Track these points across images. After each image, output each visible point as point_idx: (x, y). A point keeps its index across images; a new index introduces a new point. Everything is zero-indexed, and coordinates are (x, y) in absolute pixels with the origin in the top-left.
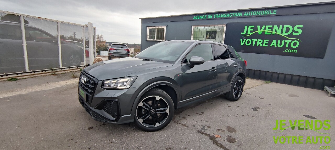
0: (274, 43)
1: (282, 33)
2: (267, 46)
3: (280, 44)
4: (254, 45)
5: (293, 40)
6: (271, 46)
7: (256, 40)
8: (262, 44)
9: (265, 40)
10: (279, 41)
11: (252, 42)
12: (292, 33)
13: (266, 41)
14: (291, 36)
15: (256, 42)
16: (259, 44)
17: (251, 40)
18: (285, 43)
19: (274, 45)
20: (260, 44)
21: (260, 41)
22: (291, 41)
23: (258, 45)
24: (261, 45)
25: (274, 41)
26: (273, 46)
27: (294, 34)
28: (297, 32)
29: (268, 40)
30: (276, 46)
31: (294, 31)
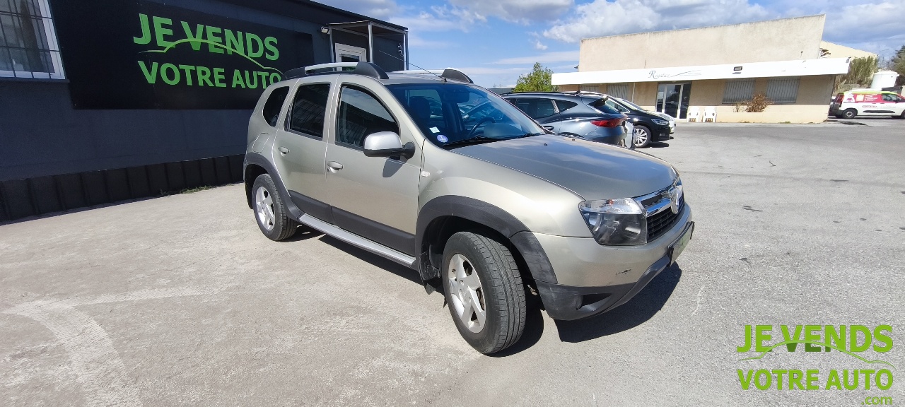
0: (238, 79)
1: (246, 53)
2: (224, 85)
3: (252, 83)
4: (189, 82)
5: (270, 72)
6: (234, 86)
7: (193, 68)
8: (212, 79)
9: (216, 70)
10: (247, 73)
11: (182, 72)
12: (264, 55)
13: (220, 73)
14: (263, 60)
15: (194, 74)
16: (204, 80)
17: (178, 68)
18: (260, 78)
19: (239, 82)
20: (207, 78)
21: (204, 73)
22: (267, 74)
23: (201, 84)
24: (211, 84)
25: (237, 73)
26: (238, 86)
27: (268, 56)
28: (272, 54)
29: (222, 70)
30: (243, 86)
31: (266, 50)
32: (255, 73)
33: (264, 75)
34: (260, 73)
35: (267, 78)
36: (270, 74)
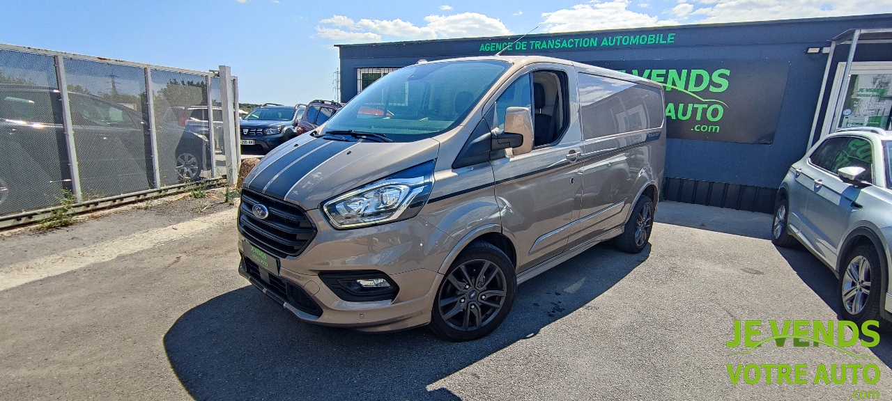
3: (684, 114)
5: (710, 104)
10: (681, 106)
12: (708, 87)
18: (694, 111)
22: (706, 106)
25: (671, 106)
27: (712, 89)
28: (719, 86)
30: (674, 117)
31: (711, 83)
32: (690, 106)
33: (700, 107)
34: (696, 106)
35: (705, 111)
36: (708, 107)
